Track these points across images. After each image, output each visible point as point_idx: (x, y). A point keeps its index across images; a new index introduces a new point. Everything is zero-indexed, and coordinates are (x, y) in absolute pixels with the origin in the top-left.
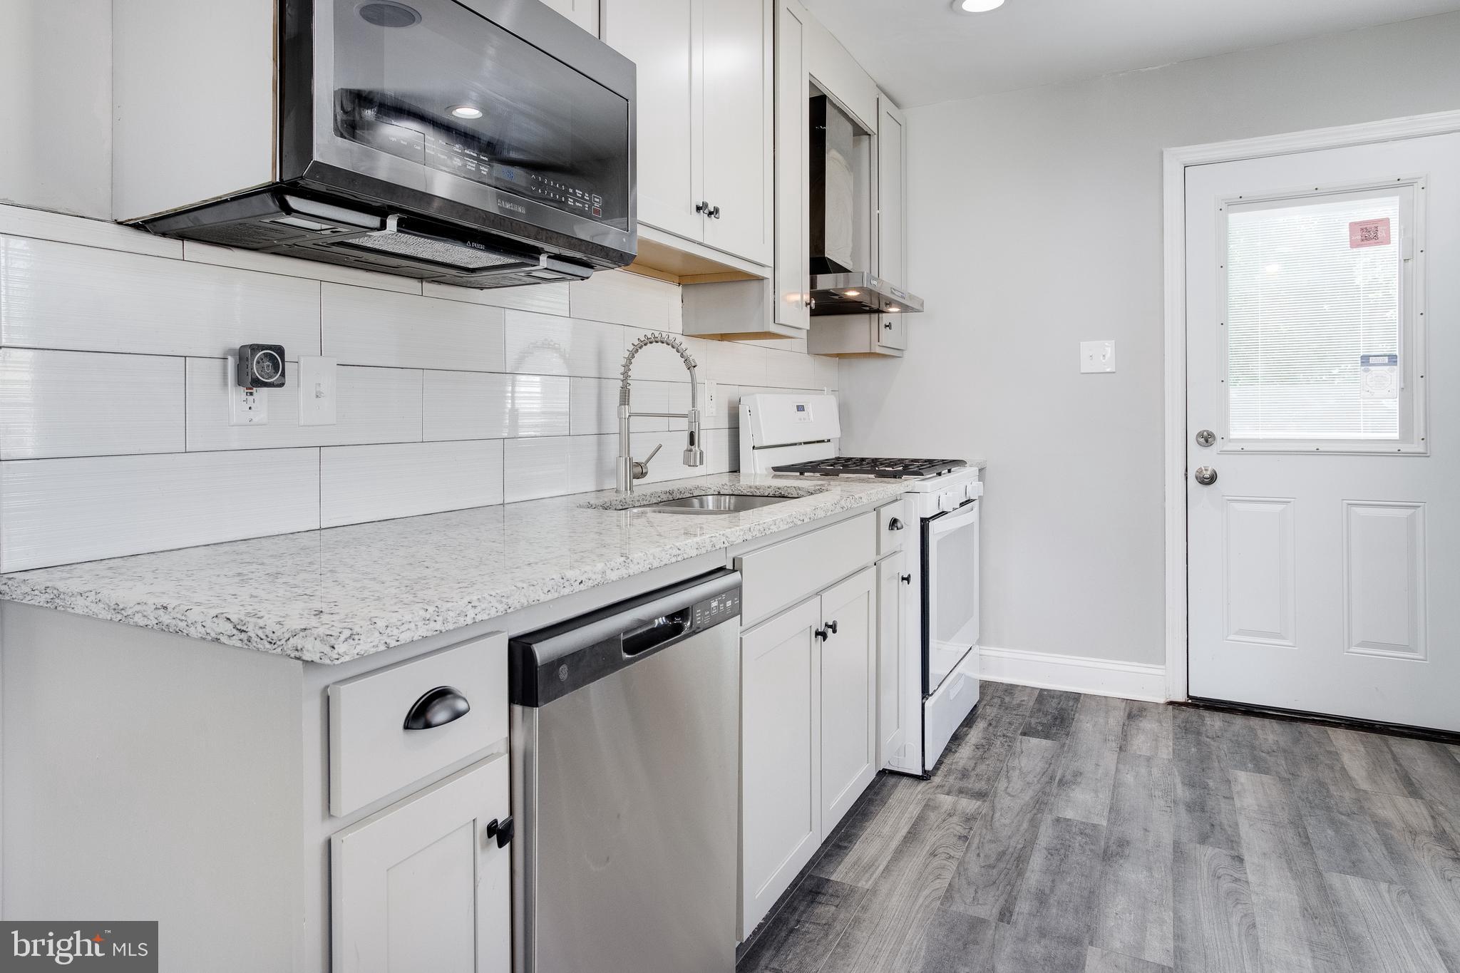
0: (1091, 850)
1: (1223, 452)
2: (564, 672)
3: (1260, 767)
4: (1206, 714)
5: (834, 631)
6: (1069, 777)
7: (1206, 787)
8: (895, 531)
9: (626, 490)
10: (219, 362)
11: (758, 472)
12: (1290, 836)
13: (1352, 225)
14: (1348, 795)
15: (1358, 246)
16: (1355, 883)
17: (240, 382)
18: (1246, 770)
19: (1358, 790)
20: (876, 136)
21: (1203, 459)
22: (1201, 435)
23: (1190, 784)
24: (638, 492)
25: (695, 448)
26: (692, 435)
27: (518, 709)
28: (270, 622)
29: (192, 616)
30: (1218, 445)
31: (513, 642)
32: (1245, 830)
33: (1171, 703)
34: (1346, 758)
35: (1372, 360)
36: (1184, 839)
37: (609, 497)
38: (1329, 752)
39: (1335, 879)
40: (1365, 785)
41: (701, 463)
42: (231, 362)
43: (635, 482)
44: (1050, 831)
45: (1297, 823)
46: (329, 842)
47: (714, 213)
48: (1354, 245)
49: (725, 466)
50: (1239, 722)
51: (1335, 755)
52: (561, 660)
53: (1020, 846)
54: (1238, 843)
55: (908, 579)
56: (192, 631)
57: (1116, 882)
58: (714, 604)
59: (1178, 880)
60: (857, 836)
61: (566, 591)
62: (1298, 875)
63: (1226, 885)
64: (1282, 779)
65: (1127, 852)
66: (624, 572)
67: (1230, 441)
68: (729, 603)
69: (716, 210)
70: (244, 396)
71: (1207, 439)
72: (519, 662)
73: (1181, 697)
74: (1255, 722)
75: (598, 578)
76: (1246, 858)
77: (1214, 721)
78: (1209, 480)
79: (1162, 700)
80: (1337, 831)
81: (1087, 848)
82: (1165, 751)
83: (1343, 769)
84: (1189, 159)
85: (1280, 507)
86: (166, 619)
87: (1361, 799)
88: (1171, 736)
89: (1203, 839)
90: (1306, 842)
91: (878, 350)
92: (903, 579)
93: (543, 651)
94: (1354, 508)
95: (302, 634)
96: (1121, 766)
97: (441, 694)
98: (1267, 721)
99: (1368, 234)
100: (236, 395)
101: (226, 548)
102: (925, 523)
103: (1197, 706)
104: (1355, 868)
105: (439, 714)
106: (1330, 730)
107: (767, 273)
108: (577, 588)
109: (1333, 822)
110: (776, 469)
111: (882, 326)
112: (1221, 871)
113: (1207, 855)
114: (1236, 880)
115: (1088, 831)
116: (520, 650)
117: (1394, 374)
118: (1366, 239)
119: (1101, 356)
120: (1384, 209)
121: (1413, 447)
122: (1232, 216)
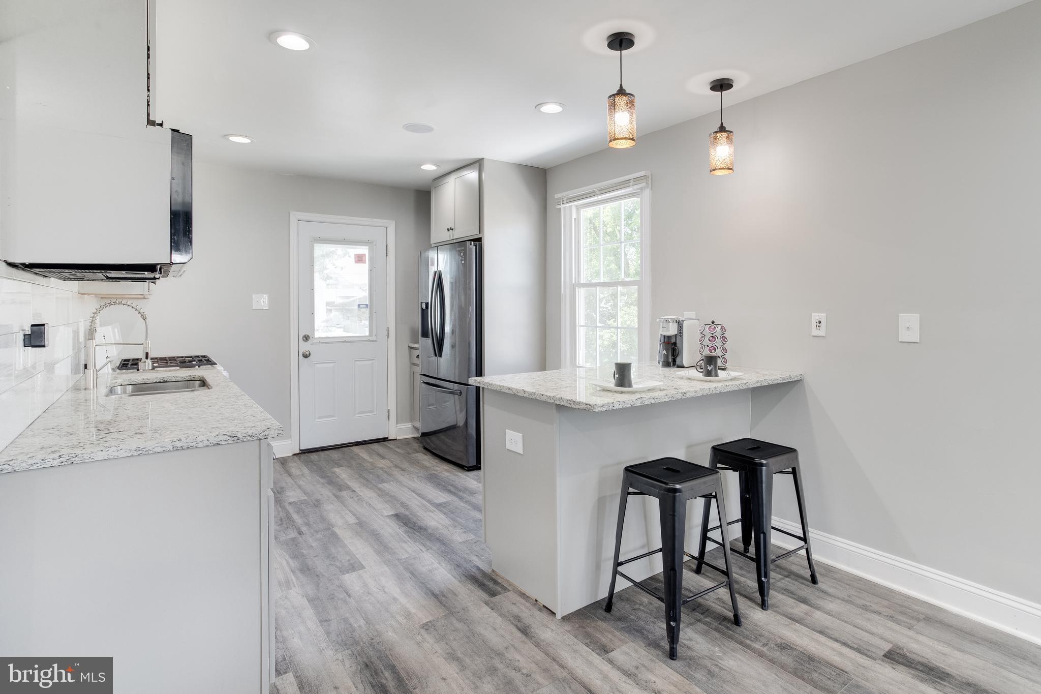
0: (310, 506)
1: (312, 344)
3: (340, 466)
4: (309, 454)
6: (279, 490)
7: (328, 476)
9: (94, 387)
12: (362, 480)
13: (355, 255)
14: (369, 464)
15: (356, 263)
16: (385, 485)
18: (336, 467)
19: (370, 462)
21: (305, 347)
22: (305, 336)
23: (323, 477)
29: (198, 440)
30: (310, 341)
32: (349, 483)
33: (294, 455)
34: (361, 454)
35: (361, 306)
36: (334, 492)
38: (356, 454)
39: (380, 486)
40: (371, 460)
44: (290, 507)
45: (361, 476)
50: (322, 454)
51: (357, 455)
53: (285, 515)
54: (350, 487)
57: (326, 511)
59: (342, 503)
62: (371, 488)
63: (356, 499)
64: (348, 467)
65: (321, 502)
67: (315, 338)
71: (306, 338)
73: (298, 451)
74: (327, 452)
76: (355, 489)
77: (314, 456)
78: (306, 356)
79: (291, 454)
80: (373, 474)
81: (308, 506)
82: (306, 471)
83: (362, 458)
84: (300, 218)
85: (332, 364)
87: (372, 464)
88: (304, 466)
89: (340, 490)
90: (368, 480)
94: (357, 362)
95: (268, 430)
96: (295, 481)
98: (331, 451)
99: (359, 259)
103: (305, 453)
104: (383, 481)
106: (351, 448)
109: (370, 473)
112: (352, 496)
113: (344, 494)
114: (358, 496)
115: (303, 502)
117: (367, 311)
118: (359, 261)
119: (262, 301)
120: (364, 250)
121: (373, 338)
122: (315, 244)
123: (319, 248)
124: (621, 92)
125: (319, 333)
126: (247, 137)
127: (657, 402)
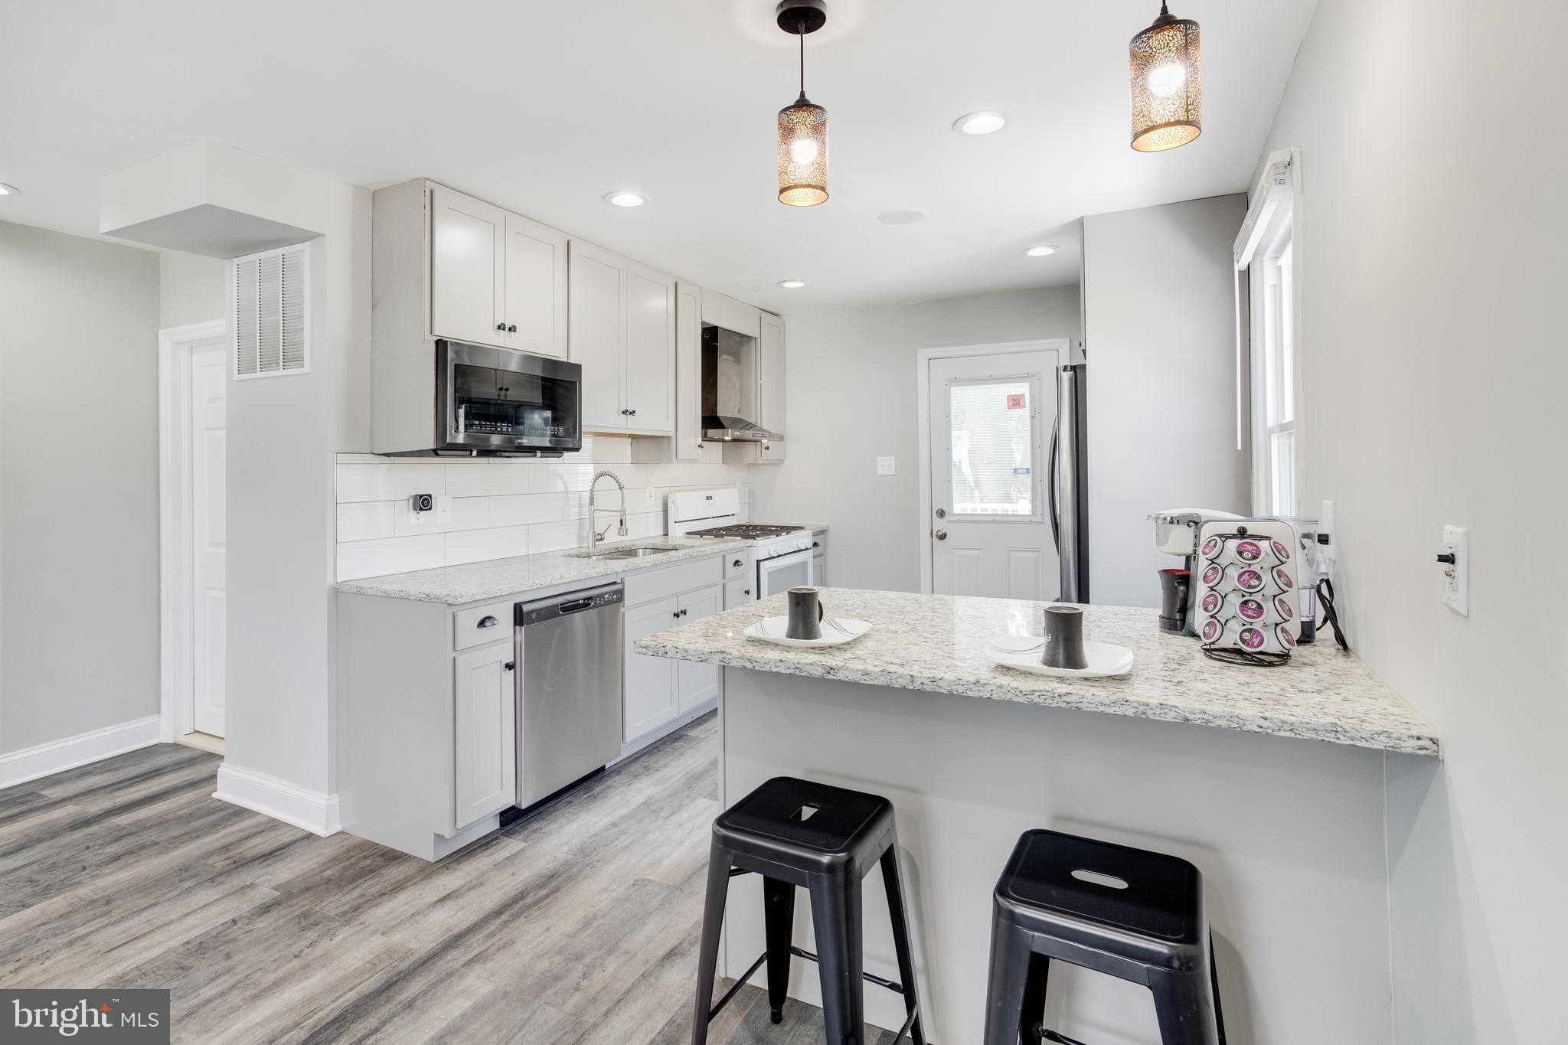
1: (949, 521)
2: (534, 616)
5: (685, 614)
8: (737, 567)
9: (593, 547)
10: (407, 501)
11: (678, 535)
13: (1008, 397)
15: (1012, 408)
17: (414, 509)
20: (759, 339)
21: (940, 525)
22: (939, 511)
24: (598, 548)
25: (623, 527)
26: (621, 521)
27: (518, 627)
28: (437, 593)
29: (412, 593)
30: (947, 517)
31: (516, 606)
35: (1019, 471)
37: (584, 551)
41: (626, 534)
42: (411, 501)
43: (597, 543)
46: (455, 658)
47: (633, 413)
48: (1010, 408)
49: (661, 532)
52: (533, 611)
55: (747, 592)
56: (412, 598)
58: (606, 596)
60: (710, 720)
61: (535, 587)
66: (560, 582)
67: (954, 515)
68: (615, 596)
69: (634, 412)
70: (416, 514)
71: (941, 514)
72: (518, 611)
75: (549, 584)
78: (943, 537)
84: (932, 355)
85: (976, 552)
86: (402, 594)
91: (760, 462)
92: (746, 592)
93: (525, 608)
94: (1012, 553)
95: (447, 595)
97: (489, 618)
99: (1015, 402)
100: (413, 514)
101: (409, 574)
102: (758, 562)
105: (488, 623)
107: (672, 434)
108: (539, 586)
110: (688, 533)
111: (763, 448)
116: (518, 608)
117: (1028, 479)
118: (1014, 405)
119: (886, 465)
120: (1022, 389)
121: (1038, 519)
122: (952, 388)
123: (958, 393)
124: (802, 104)
125: (959, 507)
126: (802, 281)
127: (757, 668)
